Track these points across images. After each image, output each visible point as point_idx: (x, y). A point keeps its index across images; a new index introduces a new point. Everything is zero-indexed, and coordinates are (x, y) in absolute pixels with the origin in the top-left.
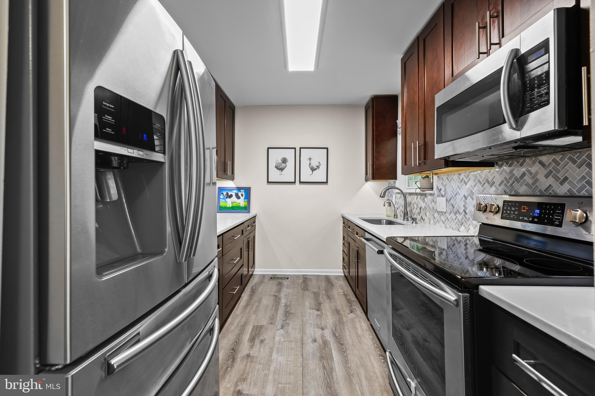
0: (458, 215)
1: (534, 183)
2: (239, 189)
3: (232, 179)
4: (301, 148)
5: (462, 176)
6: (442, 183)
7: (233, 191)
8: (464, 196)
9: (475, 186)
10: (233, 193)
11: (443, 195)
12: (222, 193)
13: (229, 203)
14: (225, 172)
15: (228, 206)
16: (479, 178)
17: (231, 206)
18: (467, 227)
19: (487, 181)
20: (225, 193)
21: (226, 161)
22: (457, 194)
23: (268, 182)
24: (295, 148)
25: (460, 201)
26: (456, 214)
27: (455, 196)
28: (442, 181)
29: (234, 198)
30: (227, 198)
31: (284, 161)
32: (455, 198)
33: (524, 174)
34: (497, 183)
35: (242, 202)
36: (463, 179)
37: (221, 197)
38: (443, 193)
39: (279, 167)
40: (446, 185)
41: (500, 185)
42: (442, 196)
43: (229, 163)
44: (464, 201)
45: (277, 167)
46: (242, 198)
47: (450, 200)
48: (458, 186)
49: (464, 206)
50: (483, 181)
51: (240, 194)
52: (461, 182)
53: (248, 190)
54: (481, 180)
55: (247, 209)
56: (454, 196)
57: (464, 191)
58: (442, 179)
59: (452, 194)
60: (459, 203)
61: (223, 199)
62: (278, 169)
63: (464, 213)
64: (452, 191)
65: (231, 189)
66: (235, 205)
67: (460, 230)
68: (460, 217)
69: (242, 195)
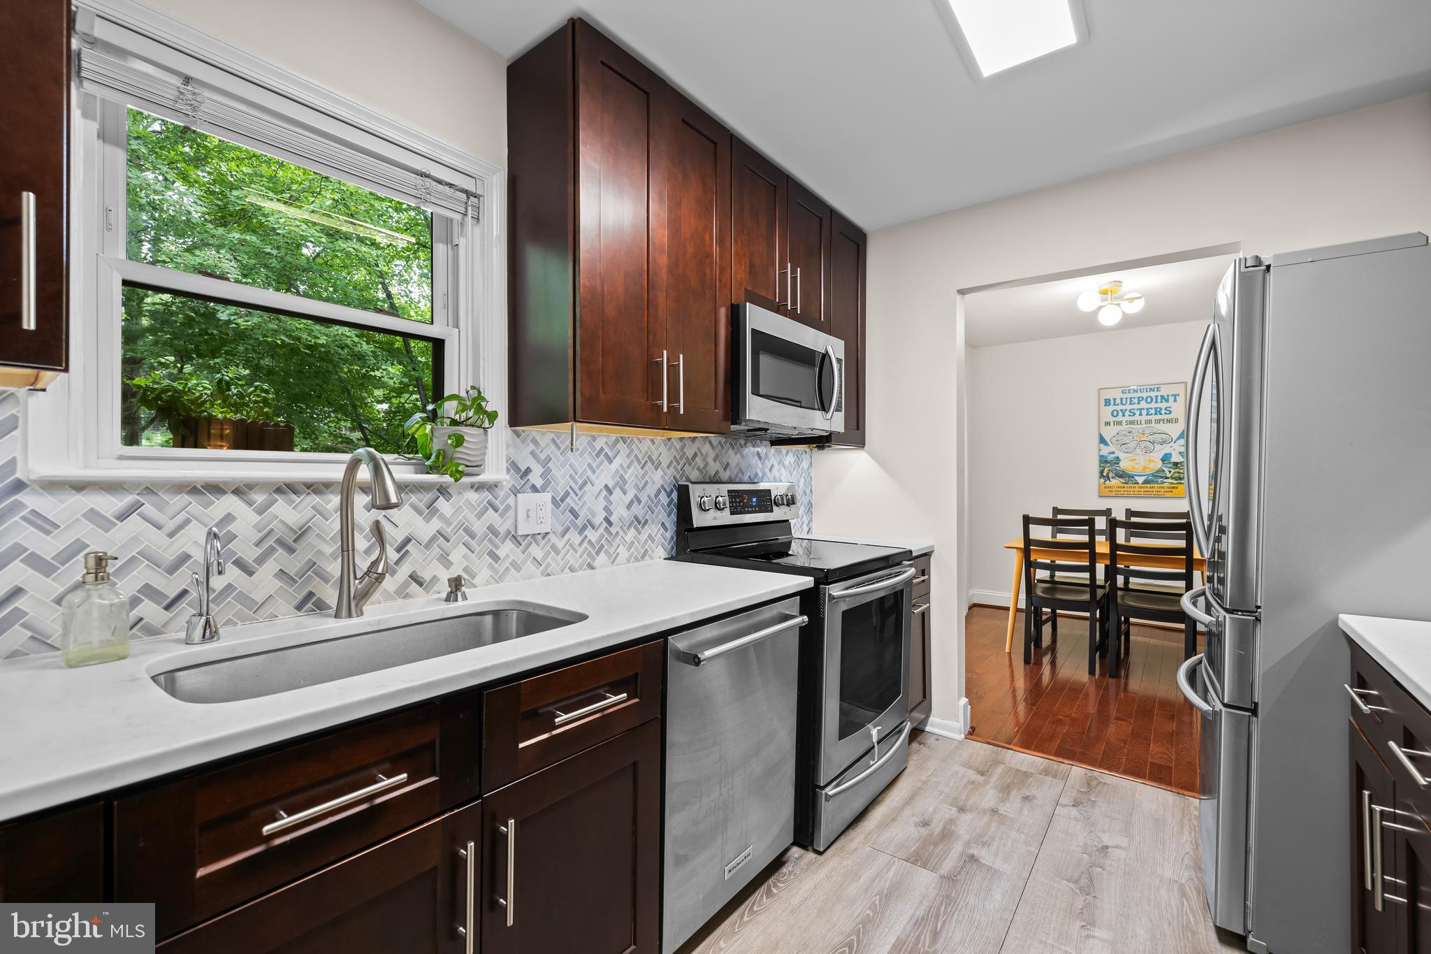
0: (589, 533)
1: (705, 467)
5: (600, 443)
6: (532, 453)
8: (606, 486)
9: (629, 467)
11: (538, 486)
16: (636, 452)
18: (612, 552)
19: (650, 457)
22: (585, 483)
25: (594, 498)
26: (581, 531)
27: (580, 489)
28: (532, 447)
32: (580, 493)
33: (695, 455)
34: (664, 465)
36: (602, 449)
38: (535, 479)
40: (549, 459)
41: (668, 467)
42: (535, 489)
44: (606, 498)
47: (562, 500)
48: (589, 465)
49: (606, 509)
50: (643, 459)
52: (598, 455)
54: (640, 457)
56: (576, 488)
57: (606, 474)
58: (535, 442)
59: (572, 483)
60: (592, 504)
63: (605, 524)
64: (571, 476)
67: (595, 564)
68: (592, 535)
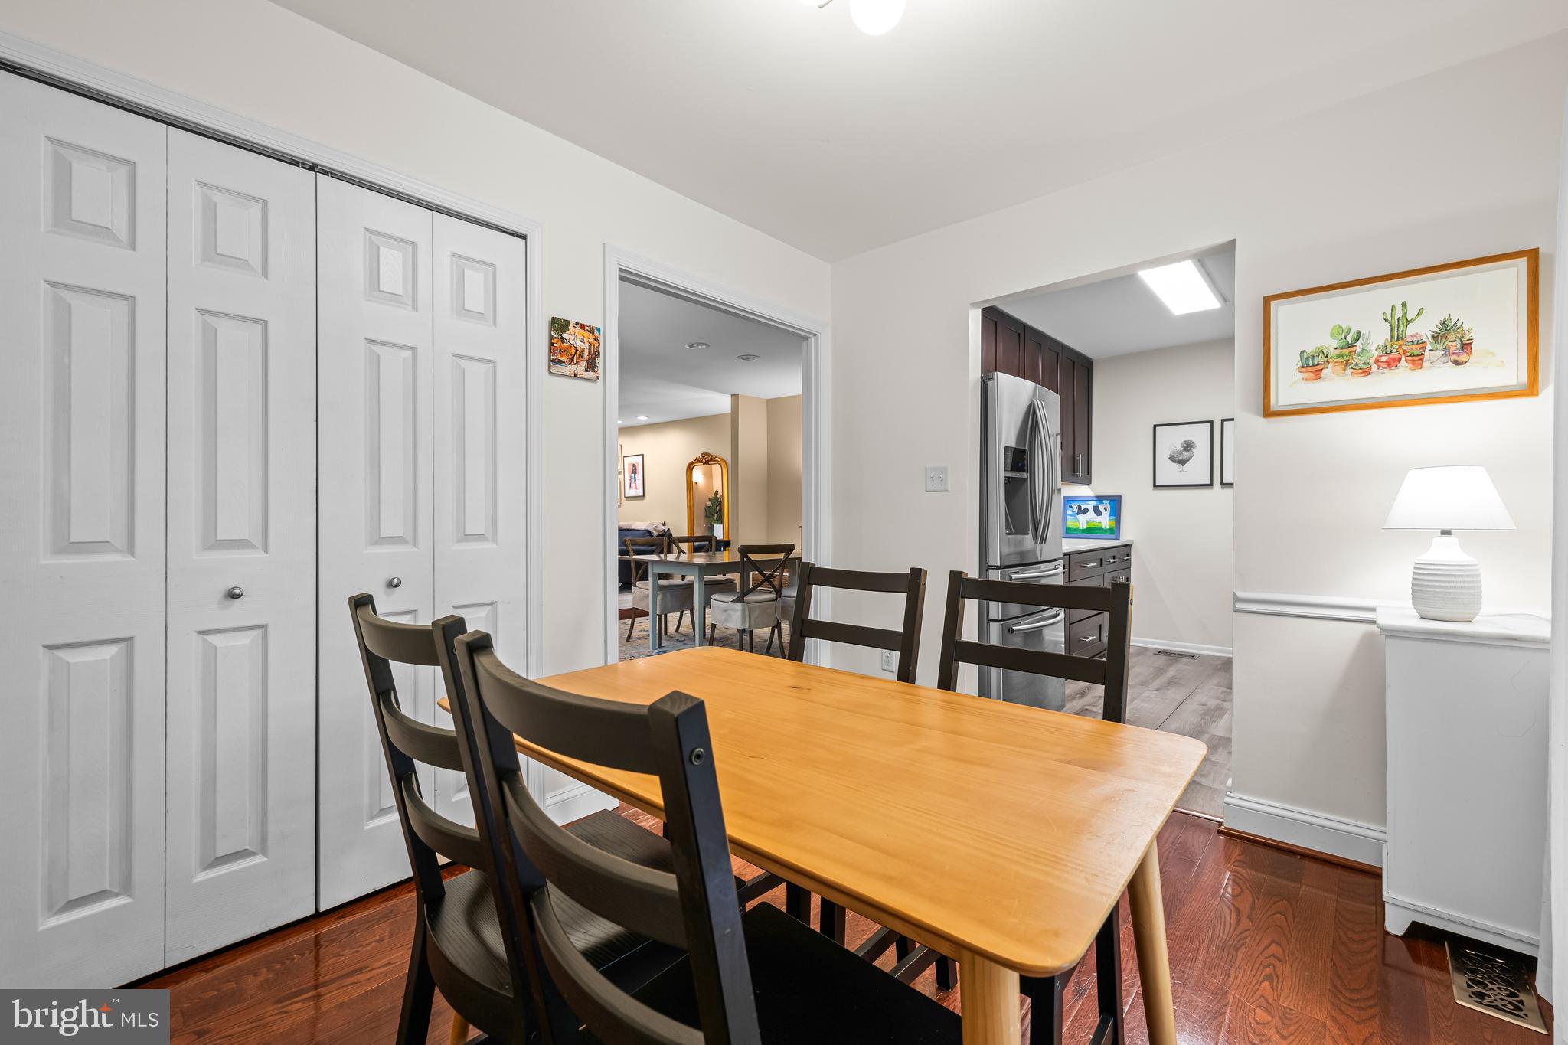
2: (1100, 499)
3: (1087, 480)
4: (1223, 421)
7: (1090, 502)
10: (1090, 506)
12: (1071, 507)
13: (1082, 522)
14: (1074, 472)
15: (1081, 528)
17: (1085, 528)
20: (1075, 506)
21: (1076, 454)
23: (1155, 485)
24: (1211, 422)
29: (1091, 514)
30: (1078, 514)
31: (1188, 446)
35: (1105, 521)
37: (1069, 512)
39: (1177, 459)
43: (1082, 458)
45: (1172, 459)
46: (1106, 515)
51: (1101, 508)
53: (1116, 502)
55: (1115, 531)
61: (1071, 515)
62: (1174, 462)
65: (1086, 500)
66: (1092, 525)
69: (1105, 509)
